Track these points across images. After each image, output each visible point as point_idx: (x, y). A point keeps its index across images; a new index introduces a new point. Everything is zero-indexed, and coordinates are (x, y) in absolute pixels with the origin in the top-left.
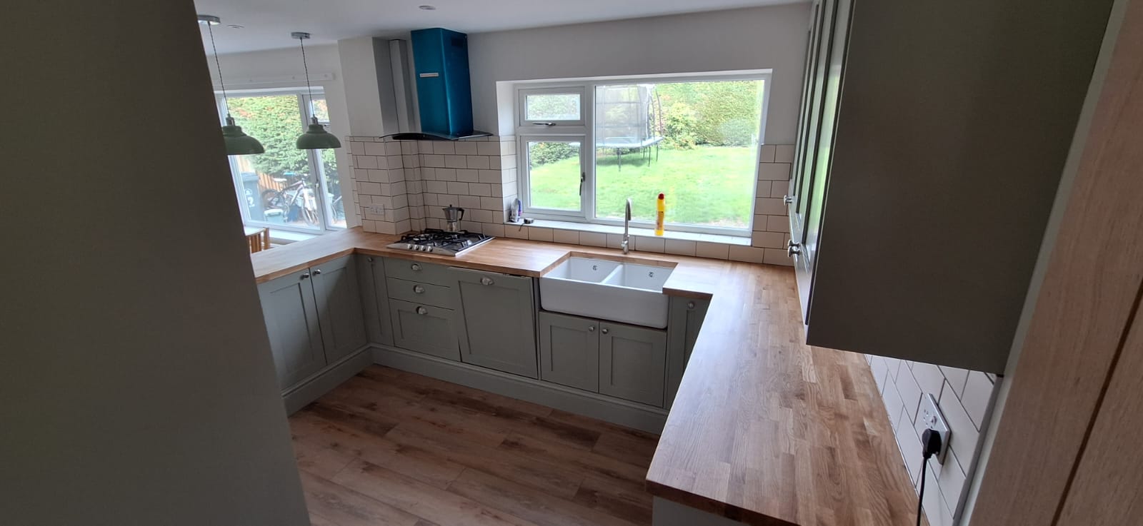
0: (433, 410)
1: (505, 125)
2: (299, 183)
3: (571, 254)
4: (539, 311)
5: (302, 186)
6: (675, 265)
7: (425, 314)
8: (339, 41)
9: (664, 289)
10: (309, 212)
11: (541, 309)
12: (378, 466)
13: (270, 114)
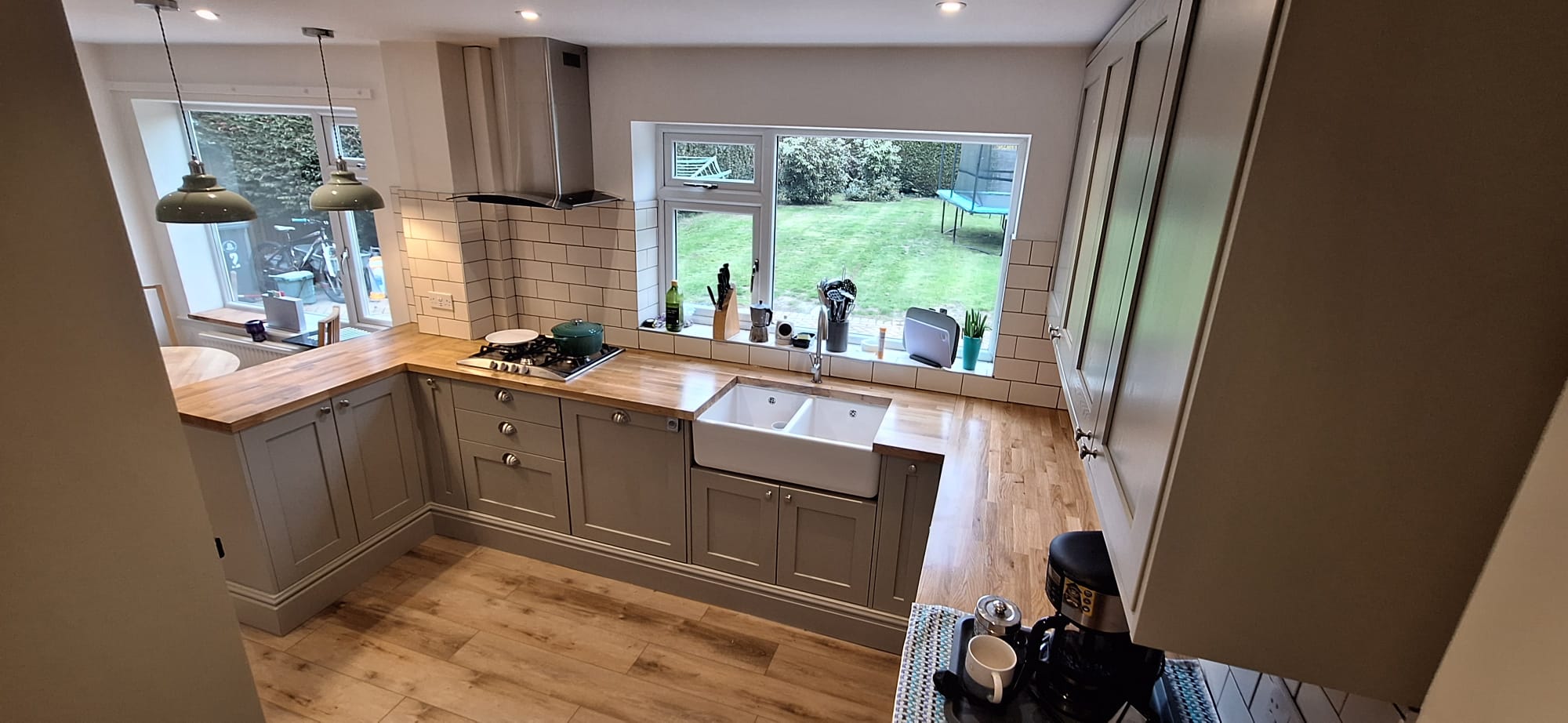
0: (527, 611)
1: (643, 188)
2: (315, 233)
3: (737, 381)
4: (691, 466)
5: (320, 239)
6: (887, 402)
7: (517, 463)
8: (382, 43)
9: (875, 445)
10: (332, 278)
11: (694, 464)
12: (442, 710)
13: (269, 129)
